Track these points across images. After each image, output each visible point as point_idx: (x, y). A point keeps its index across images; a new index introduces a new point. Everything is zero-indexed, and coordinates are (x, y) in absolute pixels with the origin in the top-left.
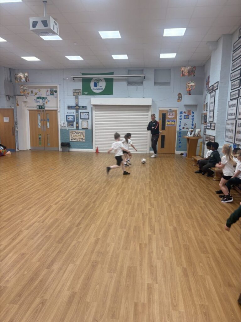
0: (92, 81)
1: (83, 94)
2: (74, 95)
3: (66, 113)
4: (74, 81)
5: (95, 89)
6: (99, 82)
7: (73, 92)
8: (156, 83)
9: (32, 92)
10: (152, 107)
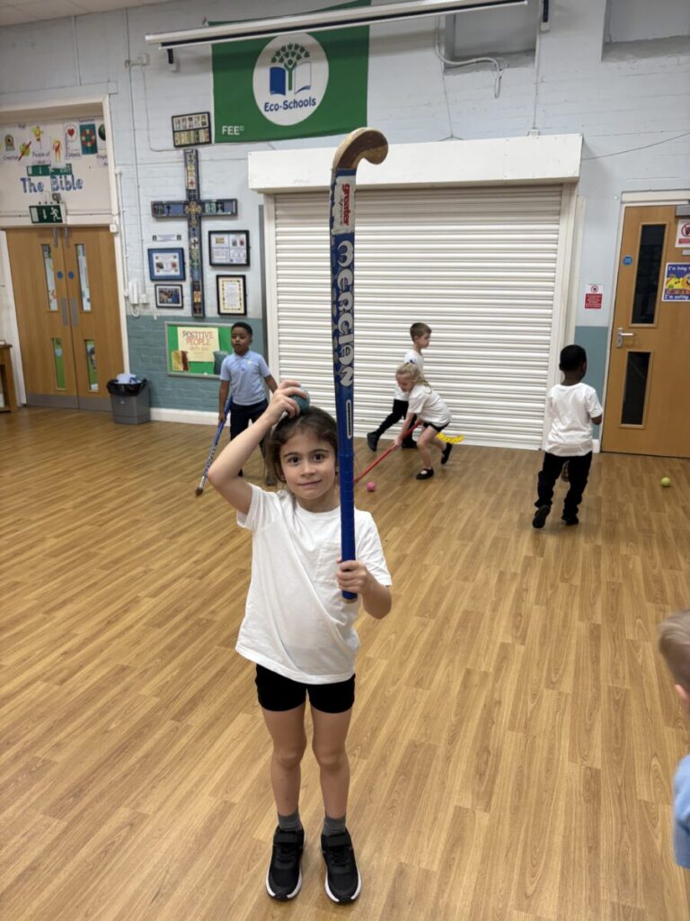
0: (258, 61)
1: (223, 139)
2: (178, 147)
3: (147, 237)
4: (173, 67)
5: (277, 108)
6: (295, 65)
7: (174, 132)
8: (611, 47)
9: (9, 141)
10: (580, 186)
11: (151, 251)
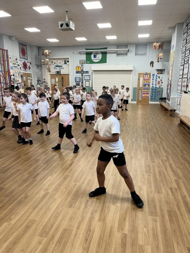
0: (92, 54)
3: (75, 76)
4: (80, 54)
6: (97, 55)
7: (80, 62)
8: (136, 54)
9: (52, 62)
10: (133, 71)
11: (75, 78)
